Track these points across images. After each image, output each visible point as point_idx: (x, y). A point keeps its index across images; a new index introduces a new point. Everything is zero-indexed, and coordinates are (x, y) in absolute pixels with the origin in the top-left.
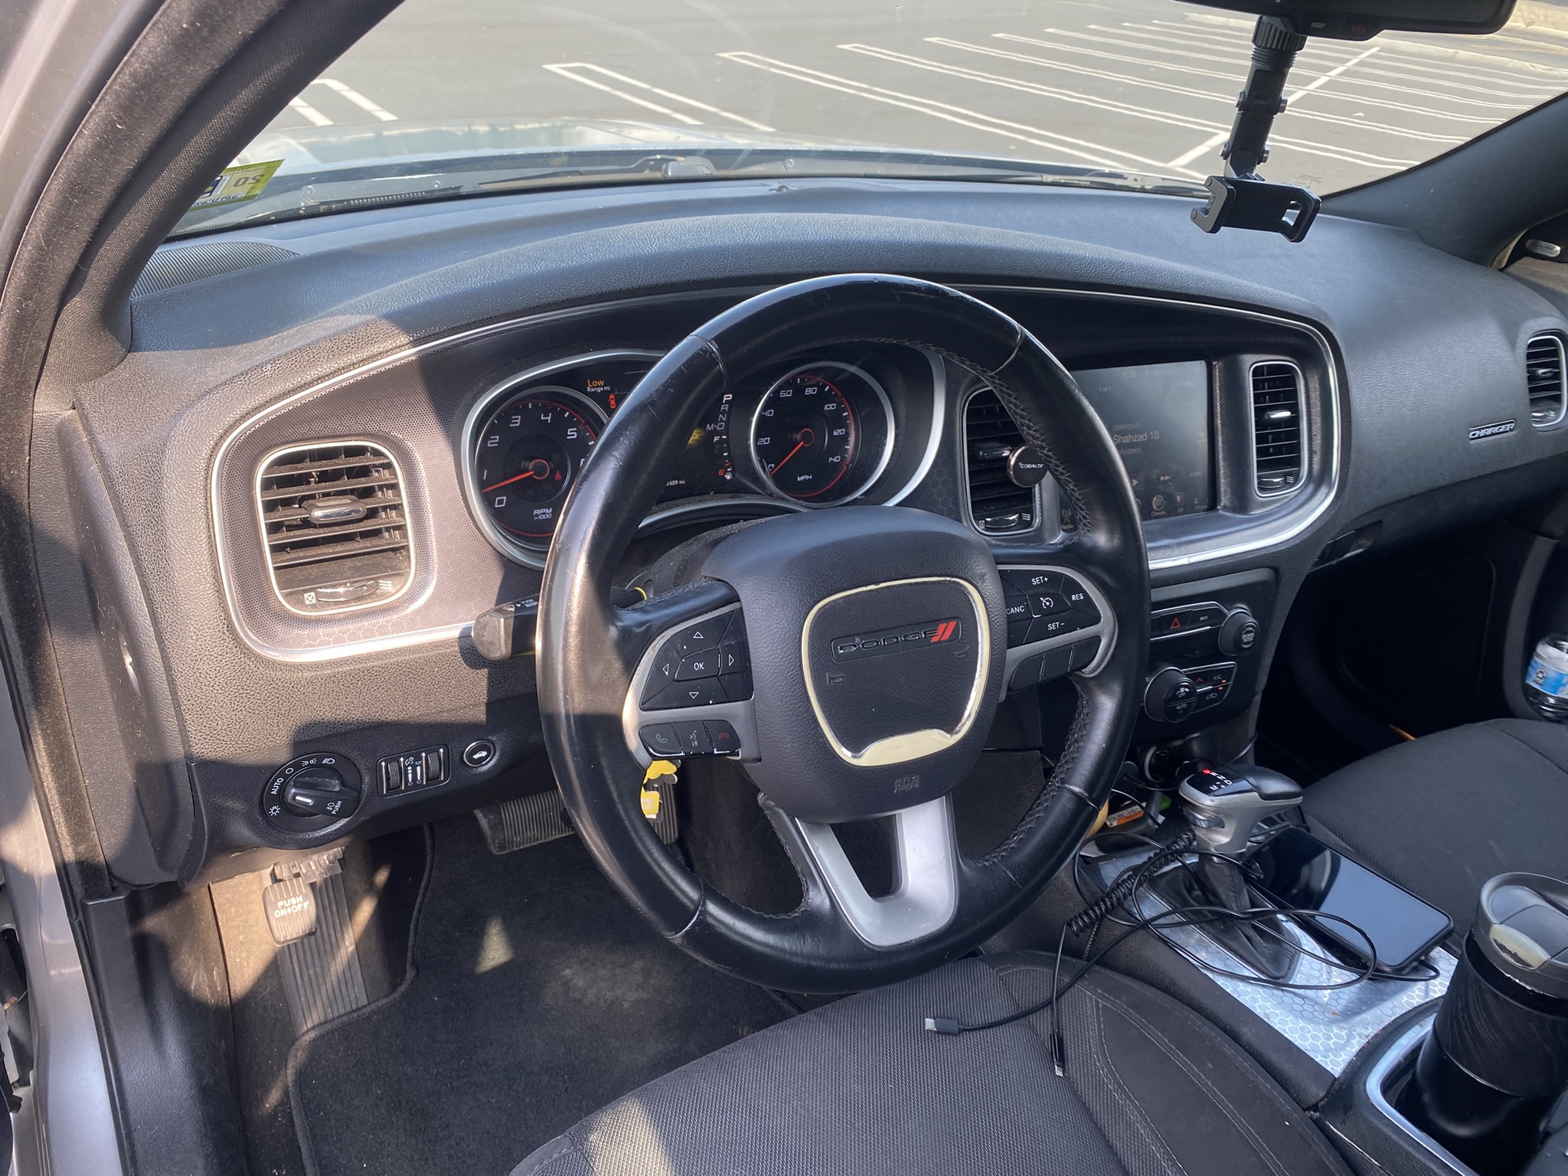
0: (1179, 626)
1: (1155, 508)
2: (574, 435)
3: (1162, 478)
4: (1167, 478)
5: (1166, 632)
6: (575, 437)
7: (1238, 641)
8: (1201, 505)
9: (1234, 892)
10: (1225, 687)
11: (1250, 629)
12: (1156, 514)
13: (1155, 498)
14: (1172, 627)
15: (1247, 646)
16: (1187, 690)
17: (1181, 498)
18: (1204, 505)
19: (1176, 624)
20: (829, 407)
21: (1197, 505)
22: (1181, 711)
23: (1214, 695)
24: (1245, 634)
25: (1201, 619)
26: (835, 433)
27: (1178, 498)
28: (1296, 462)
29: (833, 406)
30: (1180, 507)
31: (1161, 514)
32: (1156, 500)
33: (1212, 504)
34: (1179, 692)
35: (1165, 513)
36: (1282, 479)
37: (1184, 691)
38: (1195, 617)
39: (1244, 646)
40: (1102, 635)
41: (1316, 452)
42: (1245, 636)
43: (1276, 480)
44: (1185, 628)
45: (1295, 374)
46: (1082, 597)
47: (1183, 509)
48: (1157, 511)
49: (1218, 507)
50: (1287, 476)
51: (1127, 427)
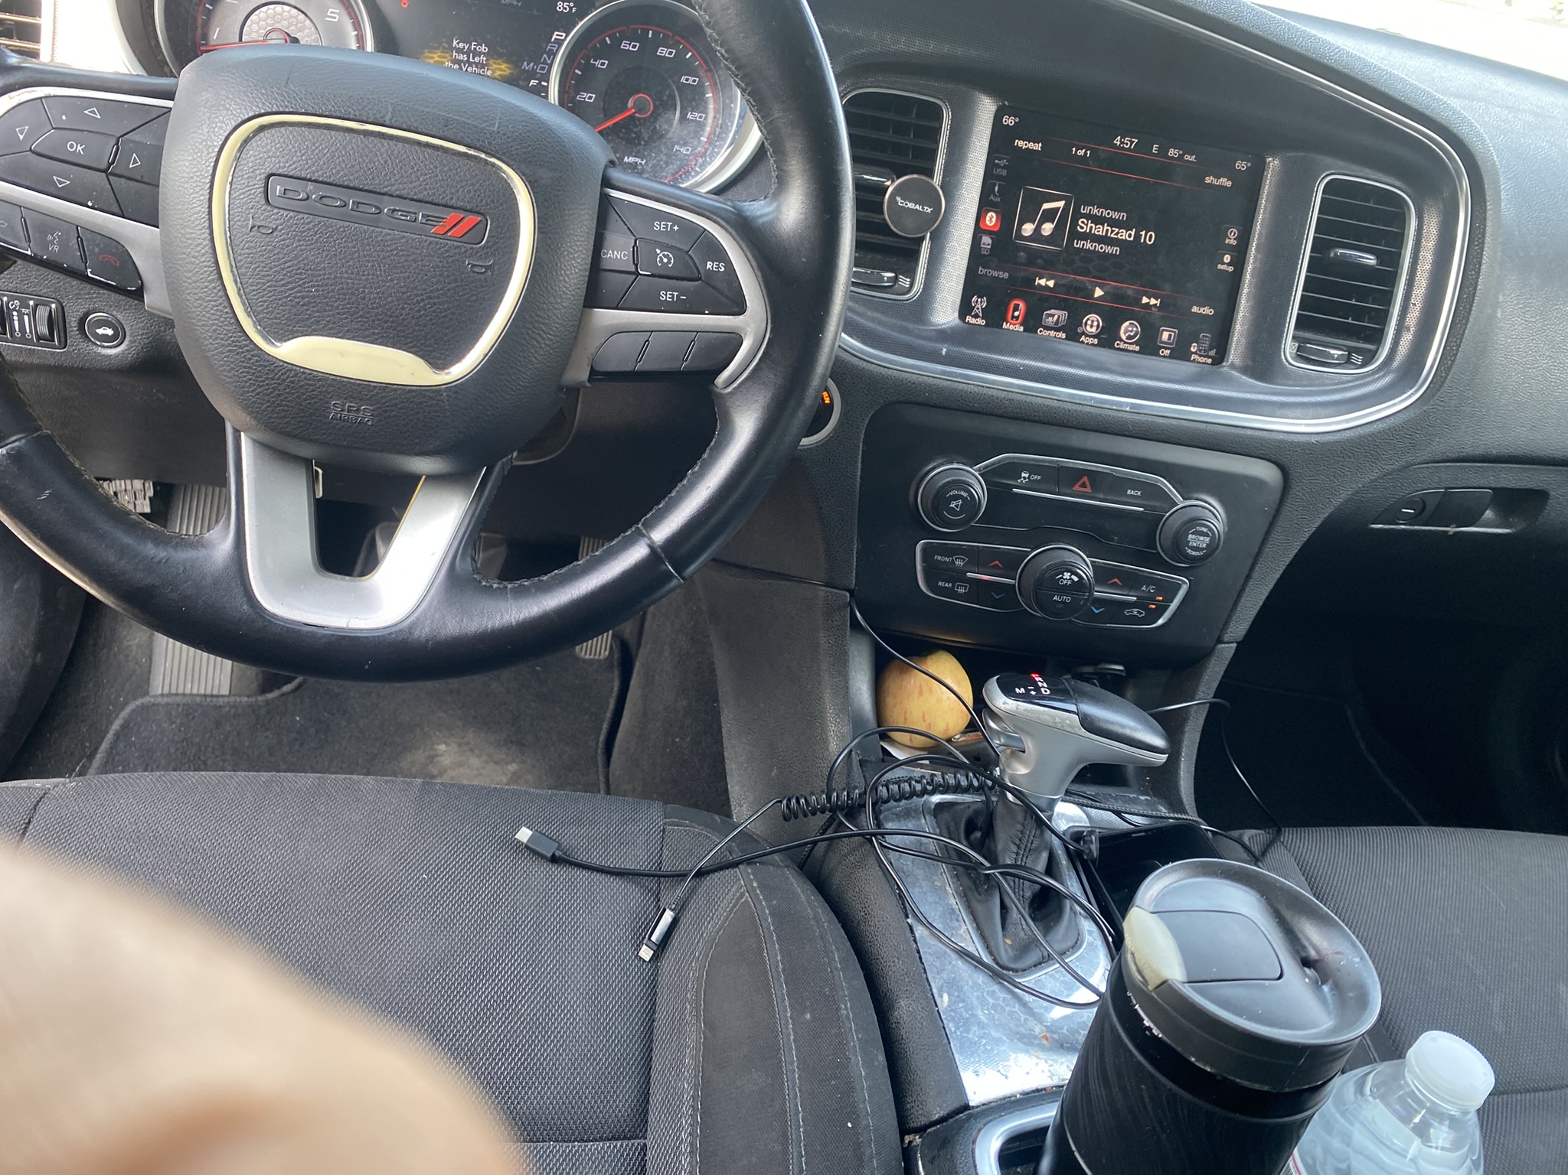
0: (1088, 490)
1: (1124, 337)
2: (335, 18)
3: (1145, 300)
4: (1153, 301)
5: (1067, 491)
6: (336, 20)
7: (1179, 543)
8: (1200, 356)
9: (1019, 847)
11: (1205, 530)
12: (1122, 346)
13: (1127, 323)
14: (1076, 488)
15: (1194, 553)
16: (1076, 579)
17: (1170, 335)
18: (1209, 357)
19: (1084, 485)
20: (687, 80)
21: (1195, 353)
22: (1059, 606)
23: (1138, 612)
24: (1192, 533)
25: (1129, 492)
26: (689, 116)
27: (1165, 336)
28: (1377, 337)
29: (694, 81)
30: (1166, 348)
31: (1131, 348)
32: (1128, 327)
33: (1219, 359)
34: (1062, 578)
35: (1137, 348)
36: (1340, 353)
37: (1071, 579)
38: (1117, 486)
39: (1189, 551)
40: (746, 334)
41: (1408, 330)
42: (1194, 537)
43: (1332, 351)
44: (1098, 496)
45: (1405, 209)
46: (723, 269)
47: (1169, 351)
48: (1125, 343)
49: (1224, 364)
50: (1351, 351)
51: (1105, 214)
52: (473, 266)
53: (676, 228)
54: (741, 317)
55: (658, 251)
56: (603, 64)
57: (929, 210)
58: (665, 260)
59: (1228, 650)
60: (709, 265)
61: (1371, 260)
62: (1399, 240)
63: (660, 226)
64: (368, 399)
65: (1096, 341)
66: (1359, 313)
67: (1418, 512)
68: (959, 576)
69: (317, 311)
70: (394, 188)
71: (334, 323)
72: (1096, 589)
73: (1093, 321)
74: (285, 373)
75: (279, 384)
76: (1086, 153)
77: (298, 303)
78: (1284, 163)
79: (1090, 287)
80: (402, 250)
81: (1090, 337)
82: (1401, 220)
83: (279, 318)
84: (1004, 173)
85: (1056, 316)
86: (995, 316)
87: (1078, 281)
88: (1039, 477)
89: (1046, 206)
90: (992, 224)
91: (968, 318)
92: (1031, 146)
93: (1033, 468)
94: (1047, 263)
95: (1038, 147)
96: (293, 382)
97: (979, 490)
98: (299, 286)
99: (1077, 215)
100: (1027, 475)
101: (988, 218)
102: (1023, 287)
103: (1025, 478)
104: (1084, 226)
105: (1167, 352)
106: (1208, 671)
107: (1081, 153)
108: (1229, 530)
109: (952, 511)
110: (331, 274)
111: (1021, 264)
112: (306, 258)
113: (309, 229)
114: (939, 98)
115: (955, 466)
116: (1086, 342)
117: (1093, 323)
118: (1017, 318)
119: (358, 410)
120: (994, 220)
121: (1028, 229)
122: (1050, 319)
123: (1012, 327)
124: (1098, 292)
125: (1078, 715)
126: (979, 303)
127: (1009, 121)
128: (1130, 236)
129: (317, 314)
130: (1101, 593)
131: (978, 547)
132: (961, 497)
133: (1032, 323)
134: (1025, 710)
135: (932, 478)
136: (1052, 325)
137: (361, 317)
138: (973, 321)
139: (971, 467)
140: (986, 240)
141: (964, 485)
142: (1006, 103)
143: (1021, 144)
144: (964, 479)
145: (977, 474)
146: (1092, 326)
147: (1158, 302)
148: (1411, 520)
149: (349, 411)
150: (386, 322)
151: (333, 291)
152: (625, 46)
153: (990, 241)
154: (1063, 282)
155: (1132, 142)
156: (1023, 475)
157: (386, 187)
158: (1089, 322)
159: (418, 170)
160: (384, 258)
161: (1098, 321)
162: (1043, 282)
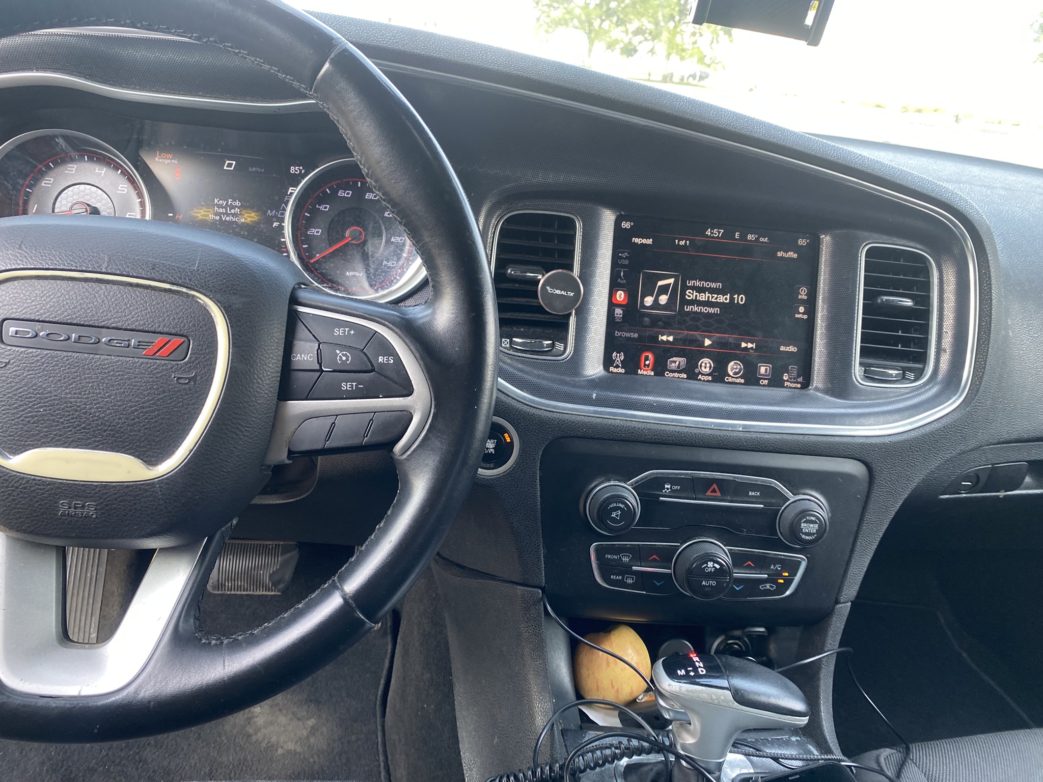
0: (718, 494)
1: (731, 374)
2: (124, 191)
3: (743, 345)
4: (750, 345)
5: (702, 497)
6: (125, 192)
7: (794, 531)
8: (791, 382)
10: (788, 582)
11: (813, 519)
12: (731, 380)
13: (732, 363)
14: (709, 493)
15: (807, 538)
16: (718, 566)
17: (766, 369)
18: (798, 383)
19: (714, 491)
21: (787, 381)
22: (706, 589)
23: (770, 586)
24: (804, 522)
25: (750, 493)
26: (393, 240)
27: (763, 370)
28: (922, 358)
30: (765, 379)
31: (738, 381)
32: (733, 365)
33: (806, 384)
34: (707, 566)
35: (743, 381)
36: (897, 372)
37: (714, 567)
38: (740, 490)
39: (803, 536)
40: (414, 411)
41: (945, 351)
42: (805, 525)
43: (890, 372)
44: (726, 498)
45: (928, 264)
46: (392, 361)
47: (767, 381)
48: (733, 377)
49: (810, 387)
50: (904, 370)
51: (705, 285)
52: (179, 378)
53: (352, 332)
54: (410, 397)
55: (338, 352)
56: (326, 208)
57: (572, 294)
58: (344, 358)
59: (844, 609)
60: (381, 359)
61: (908, 303)
62: (927, 286)
63: (338, 332)
64: (91, 497)
65: (710, 378)
66: (906, 342)
67: (974, 482)
68: (626, 570)
69: (45, 427)
70: (110, 322)
71: (60, 436)
72: (734, 571)
73: (706, 364)
74: (18, 481)
75: (13, 490)
76: (686, 243)
77: (29, 422)
78: (834, 238)
79: (700, 339)
80: (118, 371)
81: (705, 375)
82: (927, 272)
83: (13, 436)
84: (627, 262)
85: (678, 361)
86: (632, 365)
87: (691, 335)
88: (679, 487)
89: (660, 283)
90: (622, 299)
91: (612, 369)
92: (644, 241)
93: (673, 481)
94: (667, 324)
95: (649, 241)
96: (25, 488)
97: (633, 500)
98: (30, 407)
99: (685, 288)
100: (669, 487)
101: (618, 296)
102: (651, 343)
103: (668, 489)
104: (691, 295)
105: (766, 382)
106: (832, 627)
107: (682, 243)
108: (832, 515)
109: (614, 520)
110: (56, 396)
111: (646, 326)
112: (35, 385)
113: (38, 361)
114: (572, 214)
115: (612, 483)
116: (702, 379)
117: (706, 365)
118: (648, 366)
119: (83, 506)
120: (623, 296)
121: (649, 301)
122: (673, 364)
123: (645, 373)
124: (707, 342)
125: (730, 691)
126: (618, 357)
127: (626, 225)
128: (726, 299)
129: (45, 430)
130: (739, 574)
131: (638, 545)
132: (619, 508)
133: (660, 368)
134: (687, 691)
135: (595, 494)
136: (674, 368)
137: (84, 428)
138: (615, 370)
139: (625, 483)
140: (619, 312)
141: (620, 499)
142: (623, 213)
143: (637, 240)
144: (620, 493)
145: (630, 488)
146: (705, 368)
147: (754, 346)
148: (970, 490)
149: (75, 508)
150: (105, 431)
151: (58, 410)
152: (341, 193)
153: (621, 312)
154: (680, 336)
155: (719, 233)
156: (666, 486)
157: (104, 321)
158: (703, 365)
159: (131, 306)
160: (102, 379)
161: (710, 363)
162: (664, 338)
